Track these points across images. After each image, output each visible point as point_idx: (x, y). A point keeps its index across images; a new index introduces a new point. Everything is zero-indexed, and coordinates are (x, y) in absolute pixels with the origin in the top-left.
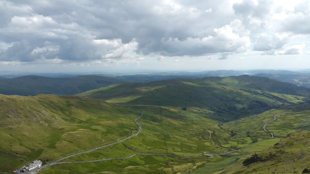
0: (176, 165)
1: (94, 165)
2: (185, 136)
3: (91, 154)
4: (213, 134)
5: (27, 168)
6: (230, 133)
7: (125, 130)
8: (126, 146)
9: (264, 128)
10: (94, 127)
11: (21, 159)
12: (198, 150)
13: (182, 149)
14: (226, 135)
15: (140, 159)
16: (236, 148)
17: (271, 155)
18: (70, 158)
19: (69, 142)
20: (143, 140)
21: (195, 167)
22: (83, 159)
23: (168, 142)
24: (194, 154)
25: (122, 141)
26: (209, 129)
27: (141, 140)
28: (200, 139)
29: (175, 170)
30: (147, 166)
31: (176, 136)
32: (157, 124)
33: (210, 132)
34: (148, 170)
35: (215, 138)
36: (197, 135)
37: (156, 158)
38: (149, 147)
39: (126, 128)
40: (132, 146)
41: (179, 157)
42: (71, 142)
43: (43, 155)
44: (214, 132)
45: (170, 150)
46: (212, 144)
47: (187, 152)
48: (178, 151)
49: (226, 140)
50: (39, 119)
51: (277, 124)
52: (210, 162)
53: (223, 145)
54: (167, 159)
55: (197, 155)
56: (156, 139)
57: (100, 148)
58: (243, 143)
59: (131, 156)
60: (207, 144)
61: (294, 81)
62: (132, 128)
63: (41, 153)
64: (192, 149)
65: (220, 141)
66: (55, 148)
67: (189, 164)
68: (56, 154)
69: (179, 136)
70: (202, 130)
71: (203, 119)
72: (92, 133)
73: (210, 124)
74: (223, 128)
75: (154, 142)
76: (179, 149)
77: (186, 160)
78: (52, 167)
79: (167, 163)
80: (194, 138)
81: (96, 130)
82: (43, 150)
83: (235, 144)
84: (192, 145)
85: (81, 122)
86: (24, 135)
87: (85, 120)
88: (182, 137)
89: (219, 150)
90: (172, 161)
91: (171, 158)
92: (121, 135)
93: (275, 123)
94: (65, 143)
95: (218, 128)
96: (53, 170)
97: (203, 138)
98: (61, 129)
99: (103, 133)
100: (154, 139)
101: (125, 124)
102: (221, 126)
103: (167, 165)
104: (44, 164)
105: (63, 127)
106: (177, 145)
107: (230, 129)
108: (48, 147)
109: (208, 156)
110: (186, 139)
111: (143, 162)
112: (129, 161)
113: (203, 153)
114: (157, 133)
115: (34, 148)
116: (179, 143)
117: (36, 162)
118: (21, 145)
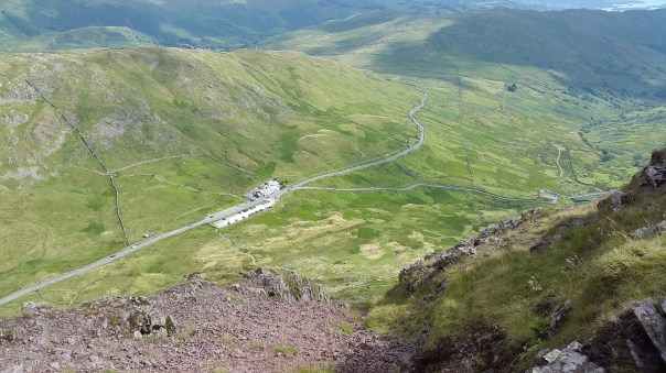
0: (488, 210)
1: (354, 196)
2: (507, 154)
3: (348, 178)
4: (565, 155)
5: (262, 192)
6: (600, 153)
7: (397, 136)
8: (400, 168)
10: (343, 127)
11: (248, 176)
12: (530, 186)
13: (499, 182)
14: (592, 158)
15: (426, 193)
16: (604, 187)
18: (318, 181)
19: (312, 153)
20: (429, 158)
22: (336, 184)
23: (475, 166)
24: (522, 193)
25: (393, 158)
26: (559, 143)
27: (425, 158)
28: (536, 163)
29: (486, 219)
30: (437, 206)
31: (489, 154)
32: (453, 123)
33: (561, 149)
34: (440, 214)
35: (568, 162)
36: (530, 153)
37: (452, 194)
38: (438, 173)
39: (398, 131)
40: (411, 168)
41: (494, 197)
42: (315, 154)
43: (277, 173)
44: (568, 149)
45: (478, 182)
46: (559, 174)
47: (510, 187)
48: (491, 185)
49: (588, 167)
50: (254, 104)
53: (579, 179)
54: (472, 197)
55: (526, 195)
56: (452, 158)
57: (359, 168)
60: (550, 173)
62: (409, 133)
63: (273, 170)
64: (518, 182)
65: (576, 169)
66: (292, 161)
68: (298, 173)
69: (495, 152)
70: (543, 142)
71: (550, 115)
72: (344, 139)
73: (561, 127)
74: (589, 140)
75: (449, 163)
76: (494, 181)
77: (507, 204)
78: (296, 193)
79: (471, 205)
80: (526, 160)
81: (346, 133)
82: (275, 164)
83: (606, 178)
84: (519, 174)
85: (318, 113)
86: (242, 136)
87: (325, 110)
88: (499, 154)
89: (571, 188)
90: (481, 202)
91: (479, 198)
92: (391, 147)
94: (307, 154)
95: (579, 139)
96: (298, 199)
97: (543, 161)
98: (291, 128)
99: (361, 140)
100: (449, 159)
101: (395, 124)
102: (586, 136)
103: (471, 209)
104: (283, 186)
105: (297, 123)
106: (490, 173)
107: (601, 146)
108: (282, 159)
109: (546, 200)
110: (508, 161)
111: (430, 199)
112: (408, 195)
113: (539, 192)
114: (452, 146)
115: (261, 159)
116: (494, 169)
117: (271, 182)
118: (240, 152)
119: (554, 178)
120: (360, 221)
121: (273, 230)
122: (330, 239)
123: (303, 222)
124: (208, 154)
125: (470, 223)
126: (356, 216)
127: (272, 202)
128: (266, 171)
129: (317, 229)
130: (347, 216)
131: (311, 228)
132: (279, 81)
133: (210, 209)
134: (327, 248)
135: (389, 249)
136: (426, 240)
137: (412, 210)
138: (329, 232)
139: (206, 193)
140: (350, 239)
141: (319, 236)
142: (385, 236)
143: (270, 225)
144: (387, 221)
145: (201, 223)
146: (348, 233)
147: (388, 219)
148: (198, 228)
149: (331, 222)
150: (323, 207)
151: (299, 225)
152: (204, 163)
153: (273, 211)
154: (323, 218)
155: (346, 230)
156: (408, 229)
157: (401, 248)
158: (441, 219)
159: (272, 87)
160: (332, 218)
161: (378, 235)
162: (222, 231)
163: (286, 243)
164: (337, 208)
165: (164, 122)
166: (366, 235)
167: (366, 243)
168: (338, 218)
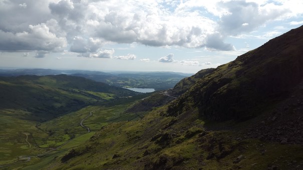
4: (31, 136)
6: (48, 132)
9: (81, 124)
12: (12, 156)
14: (45, 135)
16: (54, 147)
17: (87, 148)
24: (8, 161)
26: (26, 132)
28: (15, 144)
33: (27, 134)
35: (33, 140)
44: (31, 134)
46: (29, 146)
49: (44, 140)
51: (93, 119)
52: (27, 165)
53: (40, 146)
55: (10, 161)
58: (61, 141)
60: (24, 147)
61: (106, 81)
64: (5, 156)
65: (37, 142)
70: (17, 133)
71: (19, 121)
74: (42, 128)
80: (8, 143)
83: (53, 142)
84: (4, 151)
89: (36, 152)
93: (91, 118)
95: (36, 129)
97: (19, 142)
102: (39, 127)
107: (48, 129)
109: (24, 160)
113: (18, 158)
119: (26, 150)
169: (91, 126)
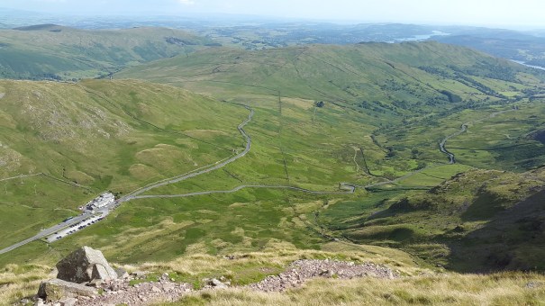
0: (300, 202)
1: (186, 201)
2: (316, 156)
3: (181, 184)
4: (361, 153)
5: (96, 204)
6: (386, 150)
7: (226, 146)
8: (228, 173)
9: (441, 144)
10: (179, 141)
11: (83, 191)
12: (333, 180)
13: (310, 179)
14: (380, 155)
15: (250, 193)
16: (391, 177)
18: (152, 190)
19: (148, 165)
20: (253, 162)
21: (326, 207)
22: (170, 191)
23: (291, 167)
24: (327, 187)
25: (223, 165)
26: (355, 145)
27: (250, 163)
28: (339, 161)
29: (298, 211)
30: (259, 203)
31: (303, 156)
33: (357, 149)
34: (261, 209)
35: (363, 159)
36: (334, 154)
37: (272, 192)
38: (261, 175)
39: (228, 142)
40: (237, 172)
41: (305, 191)
42: (151, 166)
43: (113, 186)
44: (362, 149)
45: (293, 181)
46: (356, 168)
47: (318, 183)
48: (304, 182)
49: (377, 162)
50: (95, 125)
51: (464, 138)
52: (348, 199)
53: (371, 172)
54: (287, 193)
55: (330, 188)
56: (272, 162)
57: (191, 175)
58: (403, 170)
59: (238, 188)
60: (349, 169)
62: (236, 143)
63: (109, 183)
64: (324, 177)
65: (368, 164)
66: (128, 174)
67: (319, 202)
68: (132, 184)
69: (307, 155)
70: (344, 145)
71: (349, 123)
72: (179, 152)
73: (358, 133)
74: (378, 141)
75: (270, 166)
76: (306, 179)
77: (315, 197)
78: (130, 202)
79: (287, 200)
80: (330, 159)
81: (182, 146)
82: (111, 177)
83: (391, 169)
84: (325, 171)
85: (157, 130)
86: (80, 154)
87: (163, 127)
88: (312, 157)
89: (365, 179)
90: (295, 196)
91: (293, 193)
92: (220, 156)
93: (462, 137)
94: (142, 167)
95: (371, 141)
96: (131, 208)
97: (344, 160)
98: (131, 144)
99: (194, 151)
100: (269, 162)
101: (226, 136)
102: (376, 138)
103: (287, 202)
104: (117, 197)
105: (135, 139)
106: (303, 172)
107: (387, 145)
108: (118, 172)
109: (346, 190)
110: (317, 162)
111: (253, 197)
112: (235, 196)
113: (340, 185)
114: (274, 152)
115: (98, 173)
116: (306, 168)
117: (105, 195)
118: (78, 169)
119: (352, 173)
120: (188, 223)
121: (104, 240)
122: (159, 243)
123: (134, 229)
124: (47, 172)
125: (284, 215)
126: (186, 218)
127: (105, 213)
128: (102, 184)
129: (147, 234)
130: (177, 220)
131: (141, 235)
132: (121, 105)
133: (43, 225)
134: (154, 251)
135: (211, 246)
136: (246, 234)
137: (236, 209)
138: (158, 237)
139: (41, 210)
140: (178, 241)
141: (148, 241)
142: (211, 235)
143: (101, 236)
144: (214, 220)
145: (33, 239)
146: (176, 236)
147: (215, 218)
148: (29, 244)
149: (161, 227)
150: (156, 213)
151: (130, 233)
152: (41, 182)
153: (106, 221)
154: (154, 224)
155: (174, 233)
156: (231, 225)
157: (224, 243)
158: (261, 213)
159: (114, 110)
160: (162, 223)
161: (204, 234)
162: (53, 245)
163: (115, 251)
164: (170, 213)
165: (5, 147)
166: (193, 235)
167: (192, 242)
168: (169, 223)
169: (457, 154)
